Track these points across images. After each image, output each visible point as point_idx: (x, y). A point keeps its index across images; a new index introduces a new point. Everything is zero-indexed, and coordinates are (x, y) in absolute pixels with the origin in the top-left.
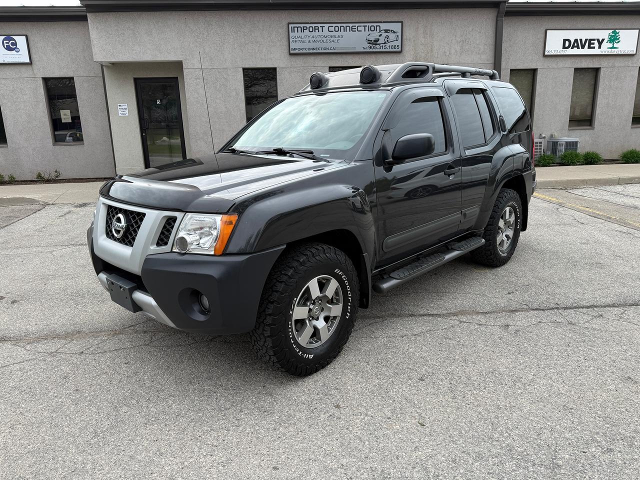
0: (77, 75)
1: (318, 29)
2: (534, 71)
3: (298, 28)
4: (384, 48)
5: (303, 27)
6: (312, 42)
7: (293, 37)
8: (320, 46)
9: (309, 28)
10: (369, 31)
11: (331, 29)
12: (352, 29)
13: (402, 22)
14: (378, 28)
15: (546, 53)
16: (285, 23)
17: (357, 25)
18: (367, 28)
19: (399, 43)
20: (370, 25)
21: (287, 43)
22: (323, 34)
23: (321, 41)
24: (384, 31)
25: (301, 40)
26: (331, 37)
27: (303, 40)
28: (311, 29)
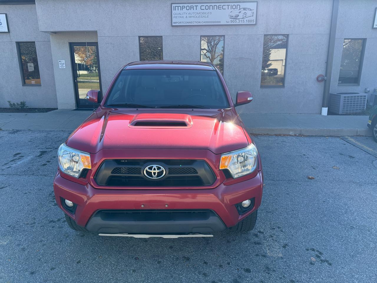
0: (37, 40)
1: (193, 8)
2: (364, 40)
3: (178, 7)
4: (242, 22)
5: (182, 6)
6: (188, 17)
7: (175, 14)
8: (194, 21)
9: (187, 6)
10: (231, 9)
11: (203, 8)
12: (218, 7)
13: (257, 2)
14: (238, 6)
15: (375, 27)
16: (169, 3)
17: (222, 4)
18: (230, 7)
19: (254, 18)
20: (232, 4)
21: (170, 18)
22: (197, 11)
23: (195, 17)
24: (242, 9)
25: (180, 16)
26: (203, 13)
27: (182, 16)
28: (188, 8)
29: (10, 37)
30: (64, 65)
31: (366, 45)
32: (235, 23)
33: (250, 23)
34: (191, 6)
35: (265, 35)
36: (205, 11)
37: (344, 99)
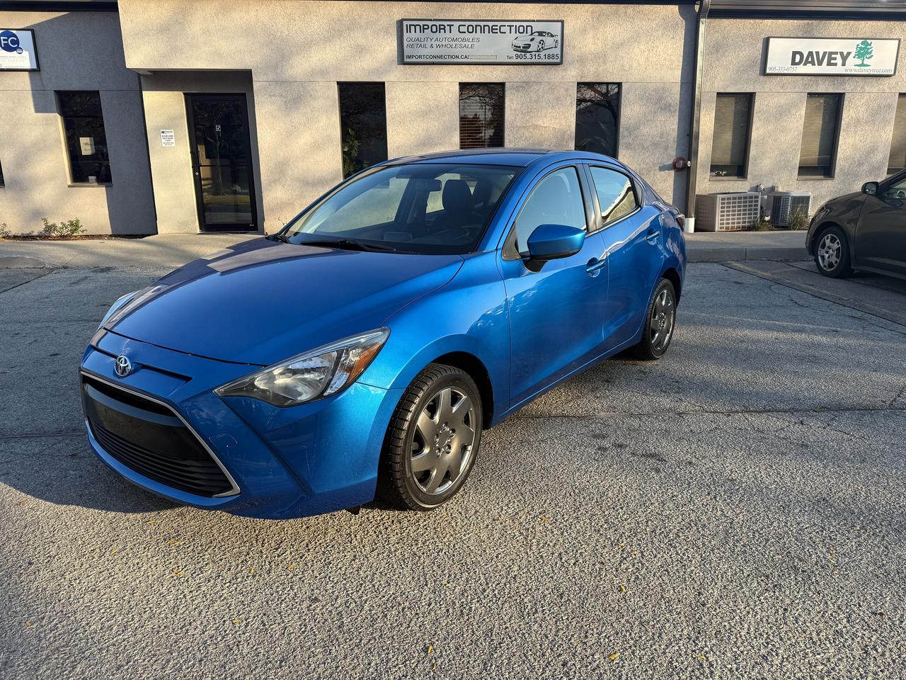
0: (105, 87)
1: (444, 29)
2: (750, 96)
3: (415, 26)
4: (537, 57)
5: (424, 25)
6: (435, 46)
7: (408, 39)
8: (447, 53)
9: (433, 25)
10: (516, 33)
11: (462, 29)
12: (492, 29)
13: (562, 22)
14: (529, 29)
15: (768, 71)
17: (499, 24)
18: (513, 28)
19: (558, 51)
20: (518, 24)
22: (451, 35)
23: (449, 46)
24: (537, 34)
25: (420, 43)
26: (463, 40)
27: (423, 43)
28: (434, 28)
29: (41, 80)
30: (173, 140)
31: (756, 105)
32: (523, 60)
33: (551, 60)
34: (440, 25)
35: (578, 84)
36: (467, 35)
37: (722, 203)
